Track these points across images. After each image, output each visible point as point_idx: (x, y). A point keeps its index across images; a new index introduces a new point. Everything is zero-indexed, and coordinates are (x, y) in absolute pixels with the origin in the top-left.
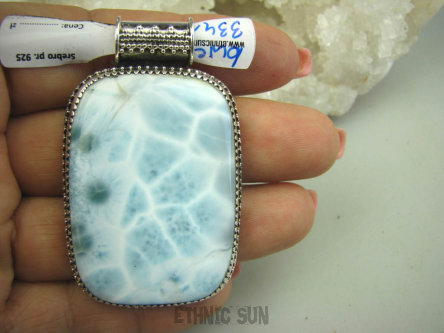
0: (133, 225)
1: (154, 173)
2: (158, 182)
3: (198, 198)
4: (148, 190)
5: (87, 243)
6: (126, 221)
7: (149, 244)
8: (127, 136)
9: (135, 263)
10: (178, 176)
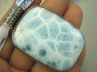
0: (56, 49)
1: (47, 35)
2: (49, 36)
3: (60, 28)
4: (50, 39)
5: (54, 64)
6: (54, 50)
7: (64, 48)
8: (32, 36)
9: (66, 54)
10: (51, 30)
